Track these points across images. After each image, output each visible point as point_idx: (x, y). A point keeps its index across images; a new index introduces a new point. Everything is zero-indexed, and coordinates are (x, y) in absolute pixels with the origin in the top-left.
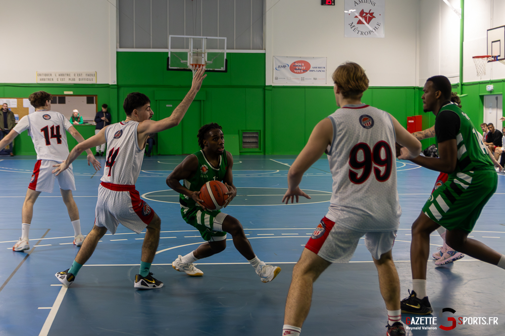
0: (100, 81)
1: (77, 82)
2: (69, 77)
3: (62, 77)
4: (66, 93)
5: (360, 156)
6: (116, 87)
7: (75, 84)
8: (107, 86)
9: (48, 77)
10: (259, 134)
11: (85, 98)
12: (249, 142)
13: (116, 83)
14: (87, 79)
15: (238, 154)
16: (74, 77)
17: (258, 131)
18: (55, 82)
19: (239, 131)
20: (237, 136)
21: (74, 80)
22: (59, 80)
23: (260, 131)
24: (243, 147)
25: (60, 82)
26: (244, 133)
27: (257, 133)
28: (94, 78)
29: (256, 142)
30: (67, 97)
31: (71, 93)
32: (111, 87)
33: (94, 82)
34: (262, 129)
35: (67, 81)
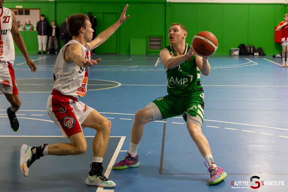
4: (17, 7)
6: (54, 3)
7: (24, 1)
10: (162, 39)
12: (154, 45)
13: (54, 0)
15: (145, 53)
17: (161, 37)
19: (146, 36)
20: (145, 40)
23: (162, 36)
24: (150, 48)
26: (150, 38)
27: (160, 38)
29: (160, 45)
31: (21, 7)
32: (51, 3)
34: (163, 35)
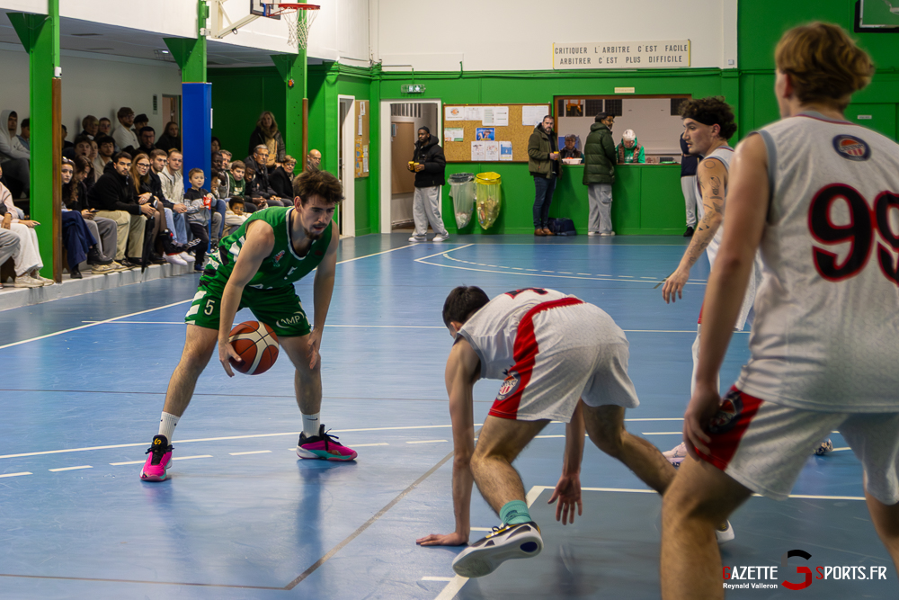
0: (699, 61)
1: (645, 64)
2: (626, 54)
3: (610, 55)
4: (618, 90)
5: (840, 214)
6: (736, 74)
7: (640, 70)
8: (715, 73)
9: (579, 56)
11: (668, 101)
13: (736, 66)
14: (668, 59)
16: (637, 54)
18: (594, 65)
21: (638, 59)
22: (604, 60)
25: (605, 66)
28: (685, 55)
30: (625, 101)
31: (631, 90)
32: (724, 75)
33: (684, 64)
35: (621, 63)
